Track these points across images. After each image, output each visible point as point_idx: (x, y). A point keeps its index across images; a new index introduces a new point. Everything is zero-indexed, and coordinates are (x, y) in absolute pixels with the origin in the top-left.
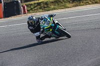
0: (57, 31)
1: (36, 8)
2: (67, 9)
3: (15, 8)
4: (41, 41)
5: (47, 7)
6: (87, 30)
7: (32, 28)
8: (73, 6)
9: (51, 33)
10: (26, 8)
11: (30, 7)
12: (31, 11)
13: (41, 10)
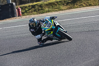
0: (58, 33)
1: (30, 11)
2: (61, 12)
3: (10, 10)
4: (42, 43)
5: (42, 9)
6: (81, 32)
7: (33, 30)
8: (67, 9)
9: (52, 35)
10: (20, 10)
11: (25, 9)
12: (25, 14)
13: (35, 13)
